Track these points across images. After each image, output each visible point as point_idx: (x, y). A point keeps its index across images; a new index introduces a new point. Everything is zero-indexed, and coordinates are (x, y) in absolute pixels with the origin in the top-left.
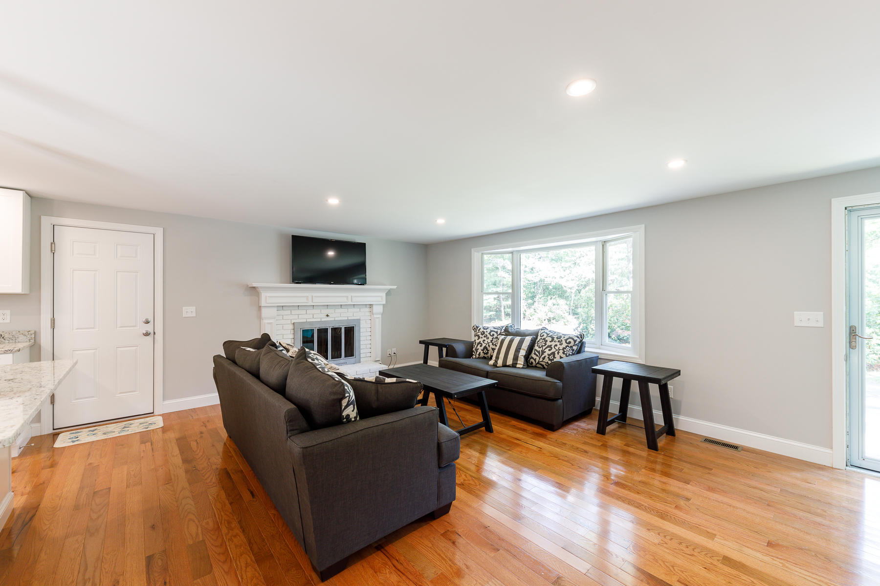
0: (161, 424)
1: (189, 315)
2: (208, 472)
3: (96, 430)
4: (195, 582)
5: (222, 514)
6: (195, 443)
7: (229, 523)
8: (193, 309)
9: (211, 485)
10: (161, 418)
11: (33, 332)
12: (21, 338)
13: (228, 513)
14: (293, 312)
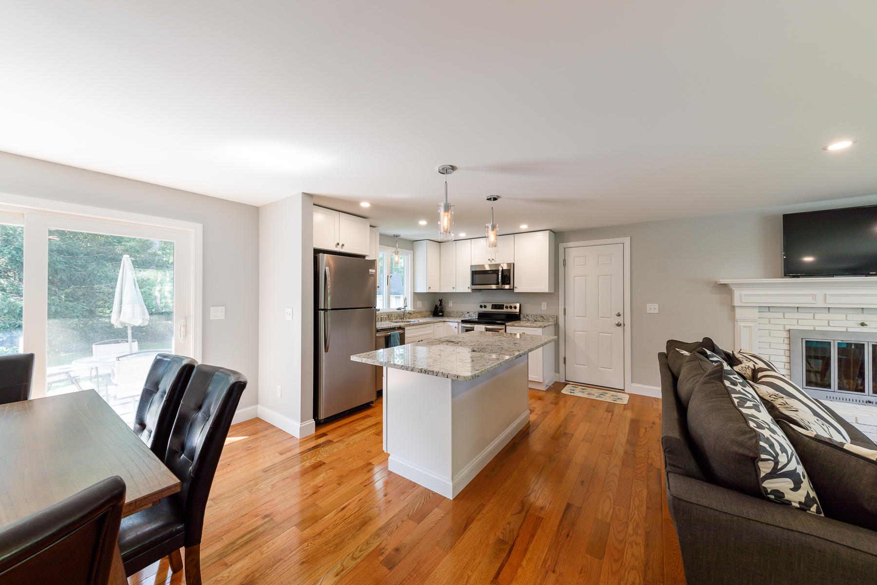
0: (626, 402)
1: (652, 311)
2: (642, 463)
3: (585, 389)
4: (586, 555)
5: (636, 512)
6: (644, 430)
7: (638, 525)
8: (656, 306)
9: (639, 477)
10: (628, 396)
11: (556, 316)
12: (551, 319)
13: (641, 516)
14: (787, 315)
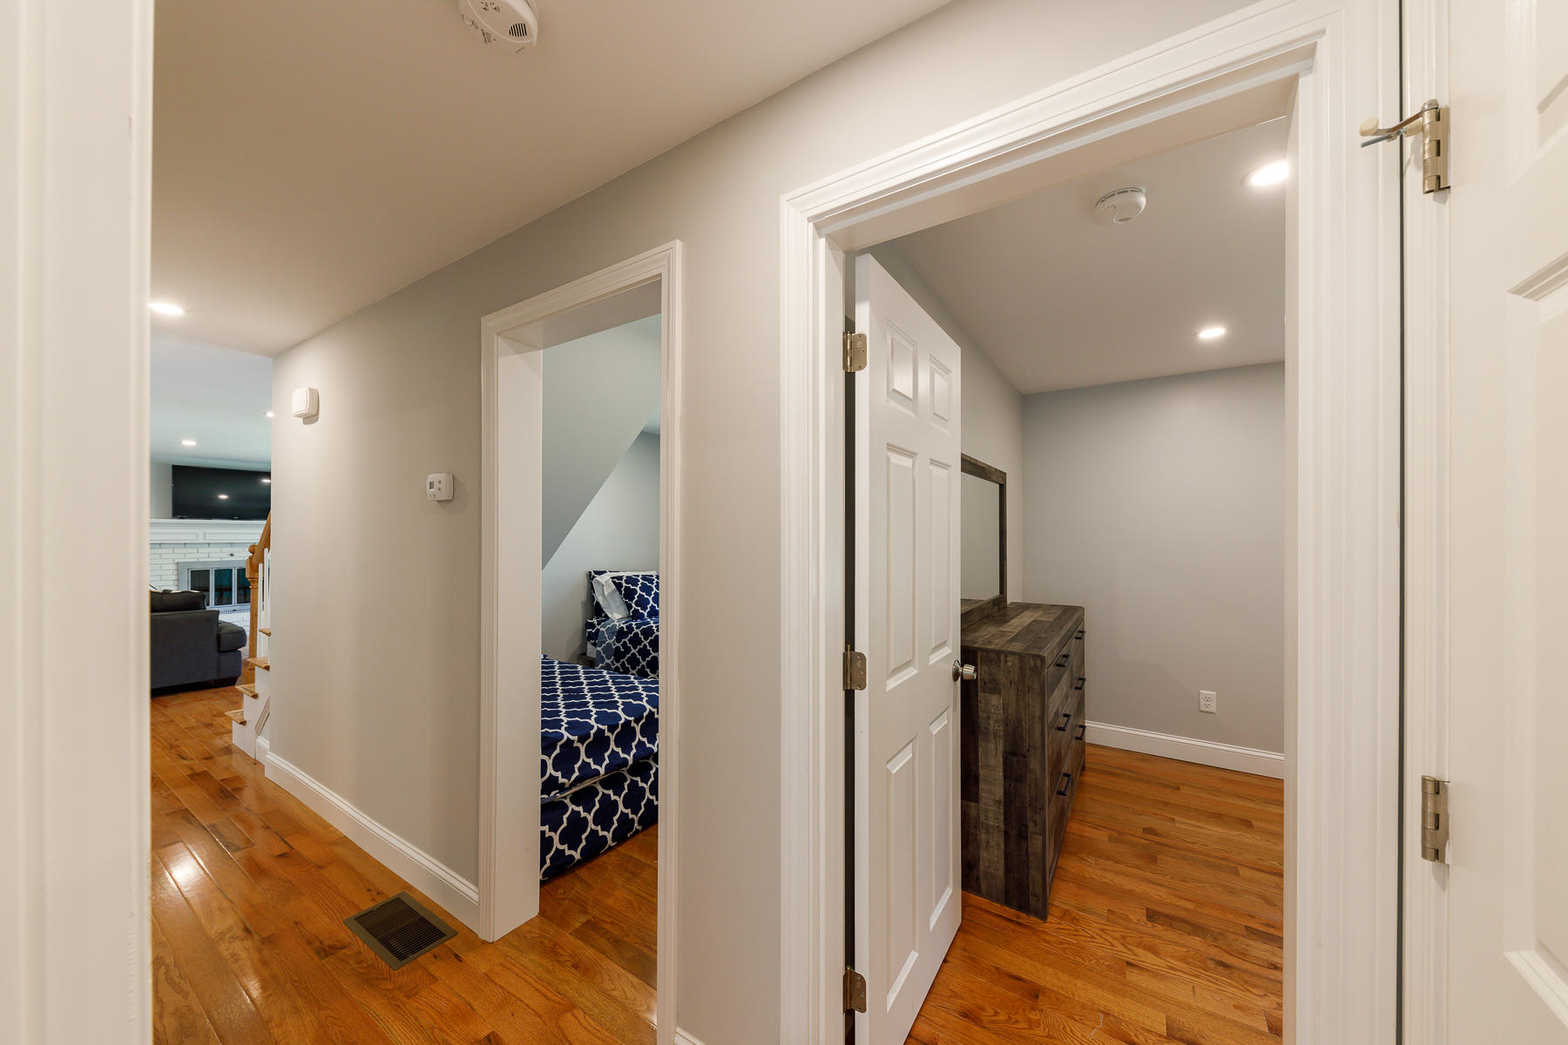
14: (176, 551)
